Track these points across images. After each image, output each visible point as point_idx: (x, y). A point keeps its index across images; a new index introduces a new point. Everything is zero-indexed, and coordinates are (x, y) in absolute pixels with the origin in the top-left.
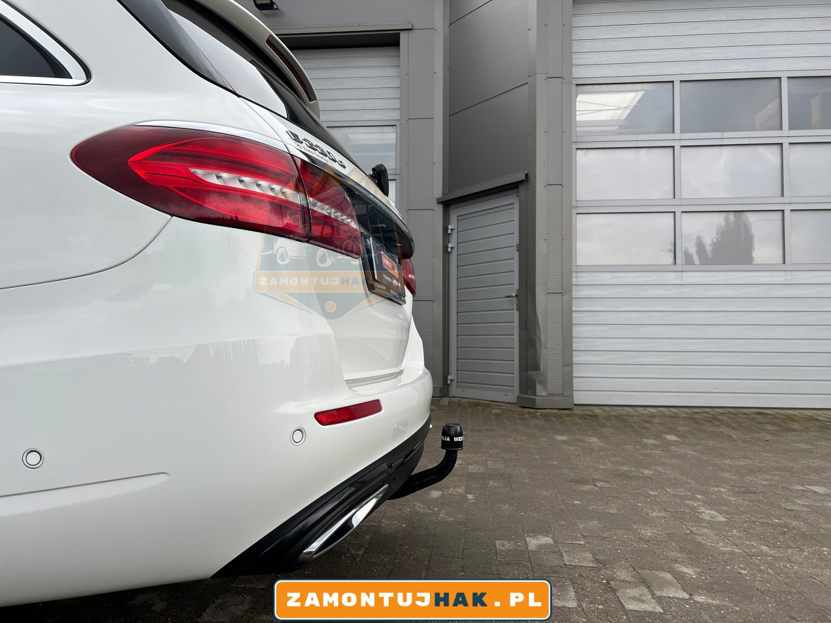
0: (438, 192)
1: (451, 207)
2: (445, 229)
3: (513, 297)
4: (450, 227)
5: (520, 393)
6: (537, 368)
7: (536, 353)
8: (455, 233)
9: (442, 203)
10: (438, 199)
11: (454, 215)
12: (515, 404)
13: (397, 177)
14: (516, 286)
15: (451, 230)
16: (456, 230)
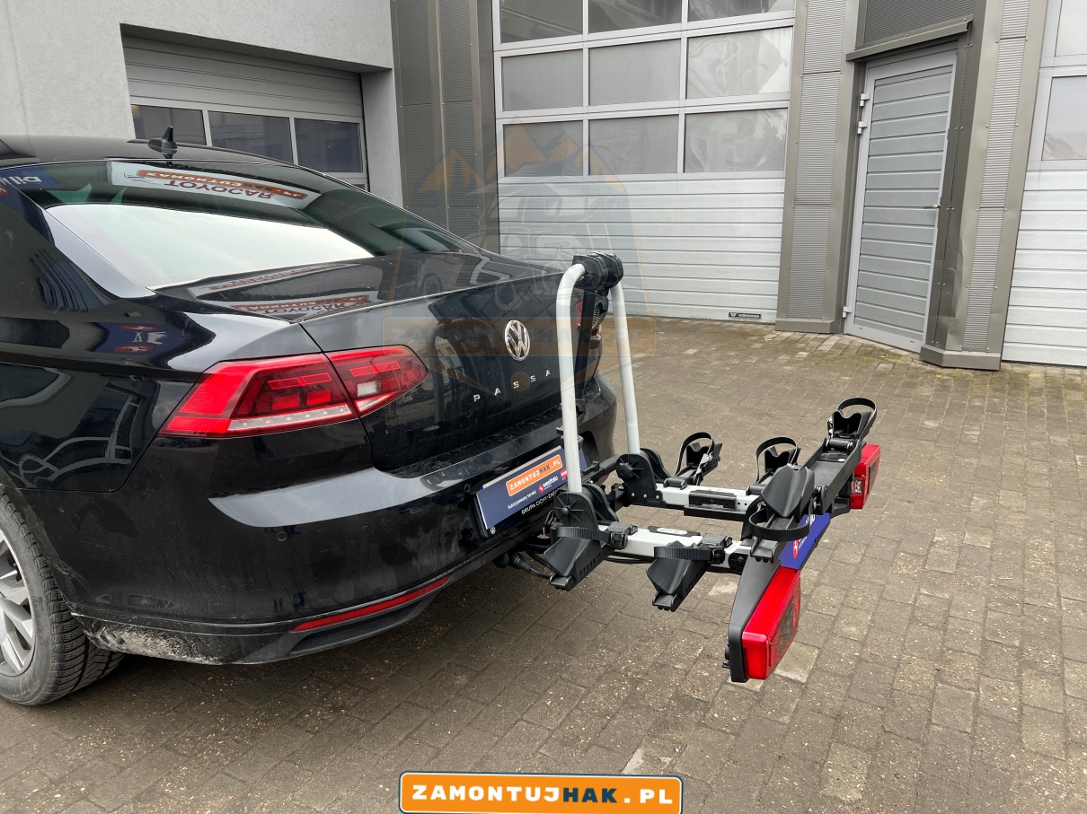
0: (850, 47)
1: (867, 68)
2: (856, 99)
3: (935, 208)
4: (863, 97)
5: (927, 343)
6: (951, 313)
7: (953, 292)
8: (869, 105)
9: (854, 60)
10: (848, 55)
11: (871, 78)
12: (919, 355)
13: (793, 22)
14: (940, 192)
15: (866, 101)
16: (871, 102)
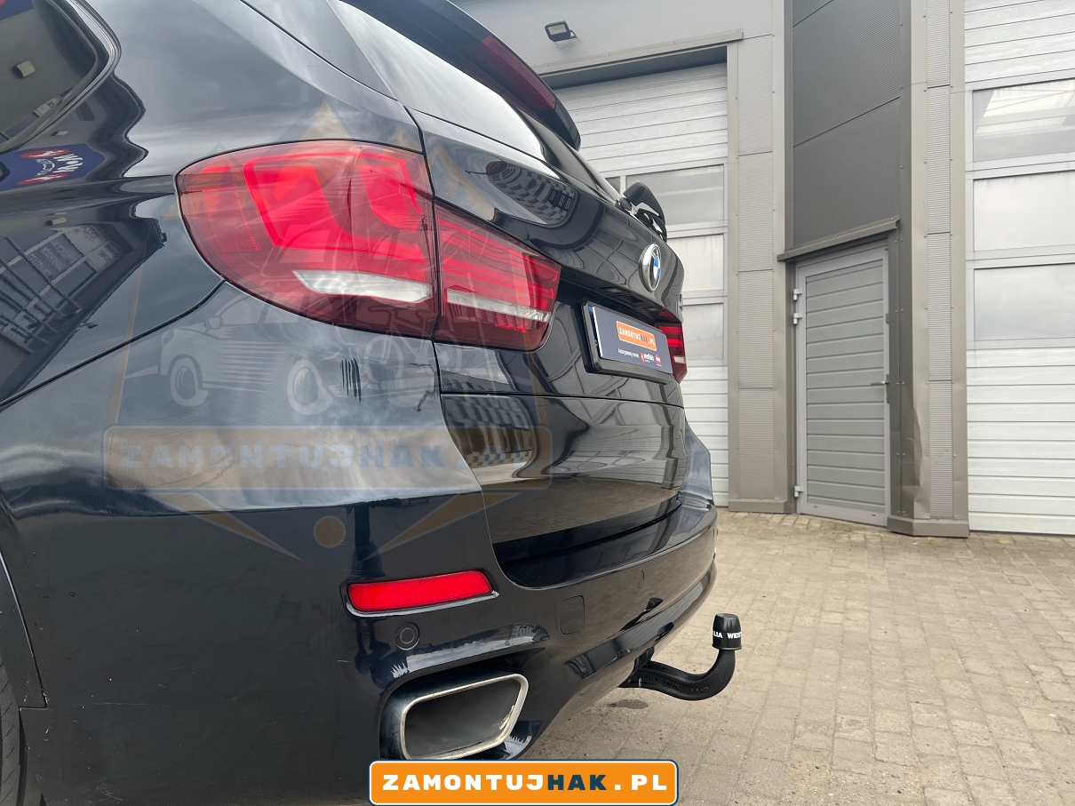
0: (780, 249)
1: (797, 266)
2: (790, 294)
4: (796, 292)
5: (892, 514)
6: (915, 482)
7: (913, 460)
8: (802, 299)
9: (784, 261)
10: (778, 256)
11: (802, 275)
12: (885, 527)
15: (798, 295)
16: (804, 296)
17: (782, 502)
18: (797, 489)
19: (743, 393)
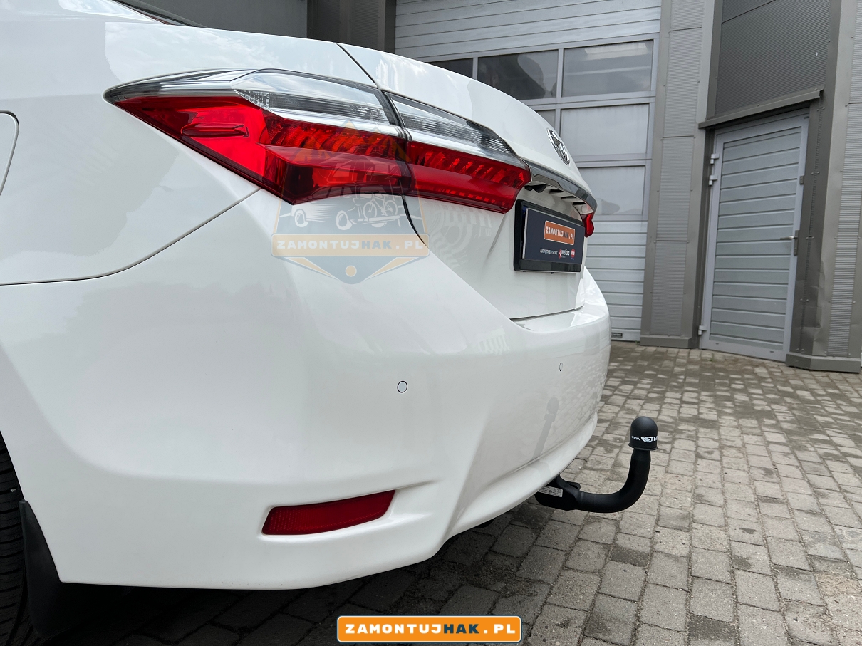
0: (701, 117)
1: (716, 133)
2: (707, 158)
3: (790, 239)
4: (713, 156)
5: (791, 350)
6: (815, 324)
7: (816, 306)
8: (719, 164)
10: (700, 124)
11: (719, 142)
12: (784, 362)
13: (651, 100)
14: (796, 227)
15: (715, 160)
16: (720, 160)
17: (688, 338)
18: (701, 328)
19: (659, 244)
